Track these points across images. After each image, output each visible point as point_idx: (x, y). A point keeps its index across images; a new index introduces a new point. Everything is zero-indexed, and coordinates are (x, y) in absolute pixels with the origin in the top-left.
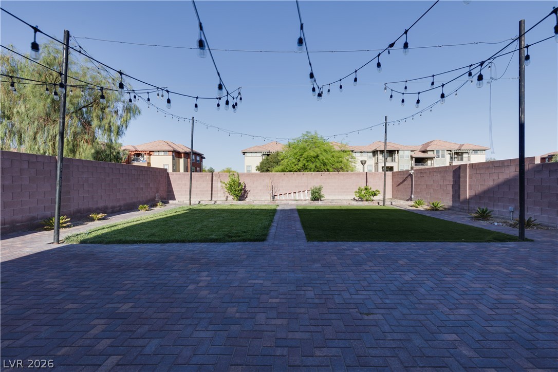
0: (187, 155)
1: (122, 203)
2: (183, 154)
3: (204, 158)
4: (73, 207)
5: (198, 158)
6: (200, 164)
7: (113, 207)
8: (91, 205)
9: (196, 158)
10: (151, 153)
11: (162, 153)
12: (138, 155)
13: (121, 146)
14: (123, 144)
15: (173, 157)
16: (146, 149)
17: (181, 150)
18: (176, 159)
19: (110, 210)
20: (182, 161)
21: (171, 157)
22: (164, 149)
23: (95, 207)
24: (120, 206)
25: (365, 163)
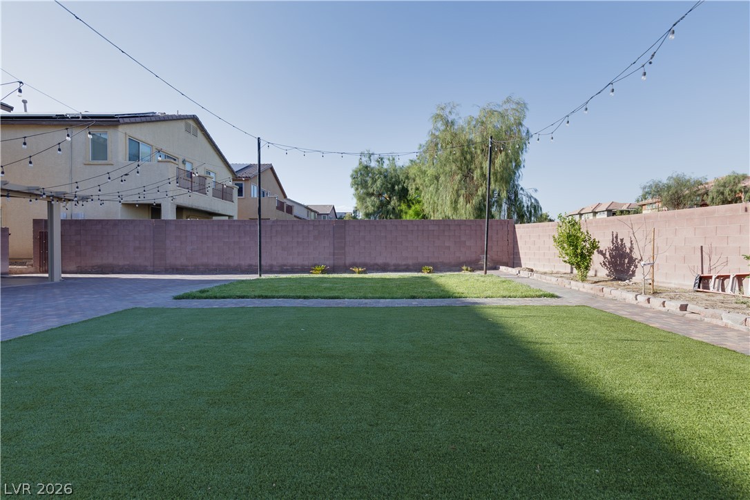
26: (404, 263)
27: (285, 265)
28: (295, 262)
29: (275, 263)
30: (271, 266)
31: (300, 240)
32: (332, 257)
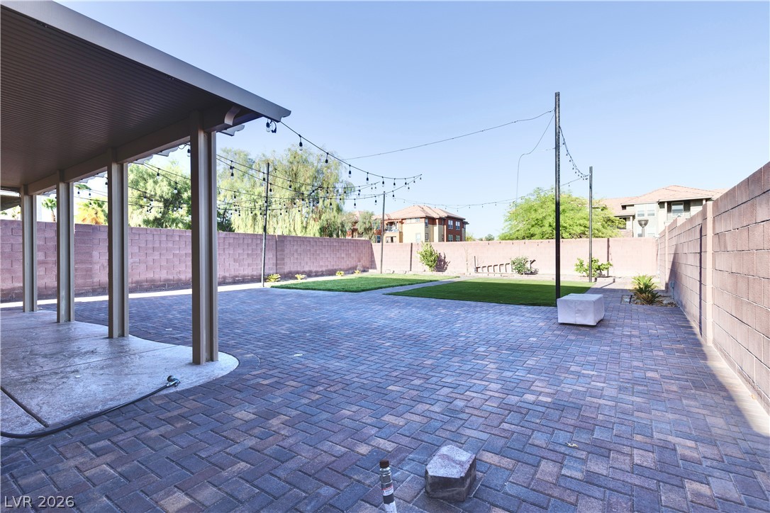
0: (443, 221)
1: (324, 269)
2: (437, 220)
3: (467, 223)
4: (286, 270)
5: (458, 224)
6: (461, 231)
7: (316, 272)
8: (299, 269)
9: (454, 223)
10: (403, 221)
11: (414, 221)
12: (392, 224)
13: (373, 215)
14: (375, 213)
15: (426, 225)
16: (397, 217)
17: (435, 216)
18: (430, 226)
19: (314, 274)
20: (436, 228)
21: (424, 224)
22: (416, 216)
23: (302, 270)
24: (322, 271)
25: (645, 224)
26: (320, 270)
27: (237, 277)
28: (246, 273)
29: (227, 275)
30: (224, 278)
31: (250, 252)
32: (275, 267)
